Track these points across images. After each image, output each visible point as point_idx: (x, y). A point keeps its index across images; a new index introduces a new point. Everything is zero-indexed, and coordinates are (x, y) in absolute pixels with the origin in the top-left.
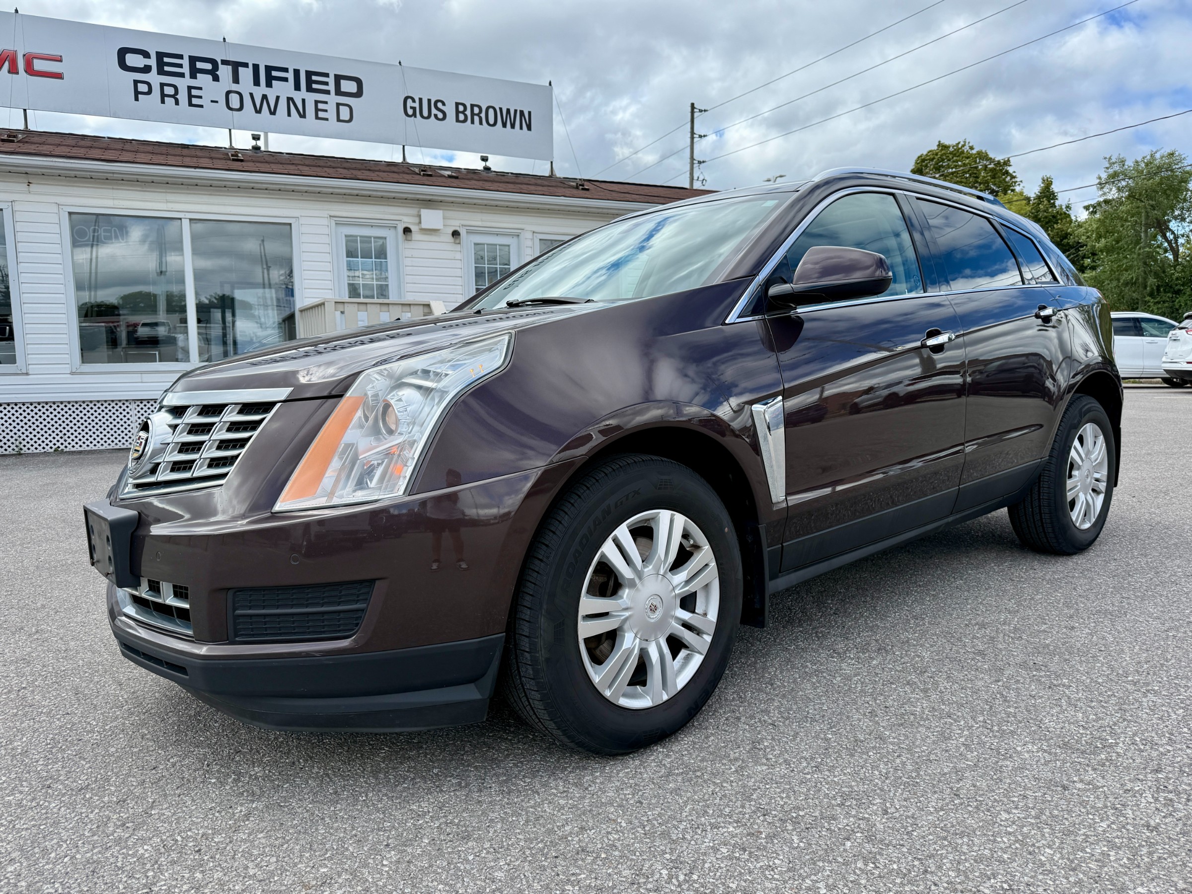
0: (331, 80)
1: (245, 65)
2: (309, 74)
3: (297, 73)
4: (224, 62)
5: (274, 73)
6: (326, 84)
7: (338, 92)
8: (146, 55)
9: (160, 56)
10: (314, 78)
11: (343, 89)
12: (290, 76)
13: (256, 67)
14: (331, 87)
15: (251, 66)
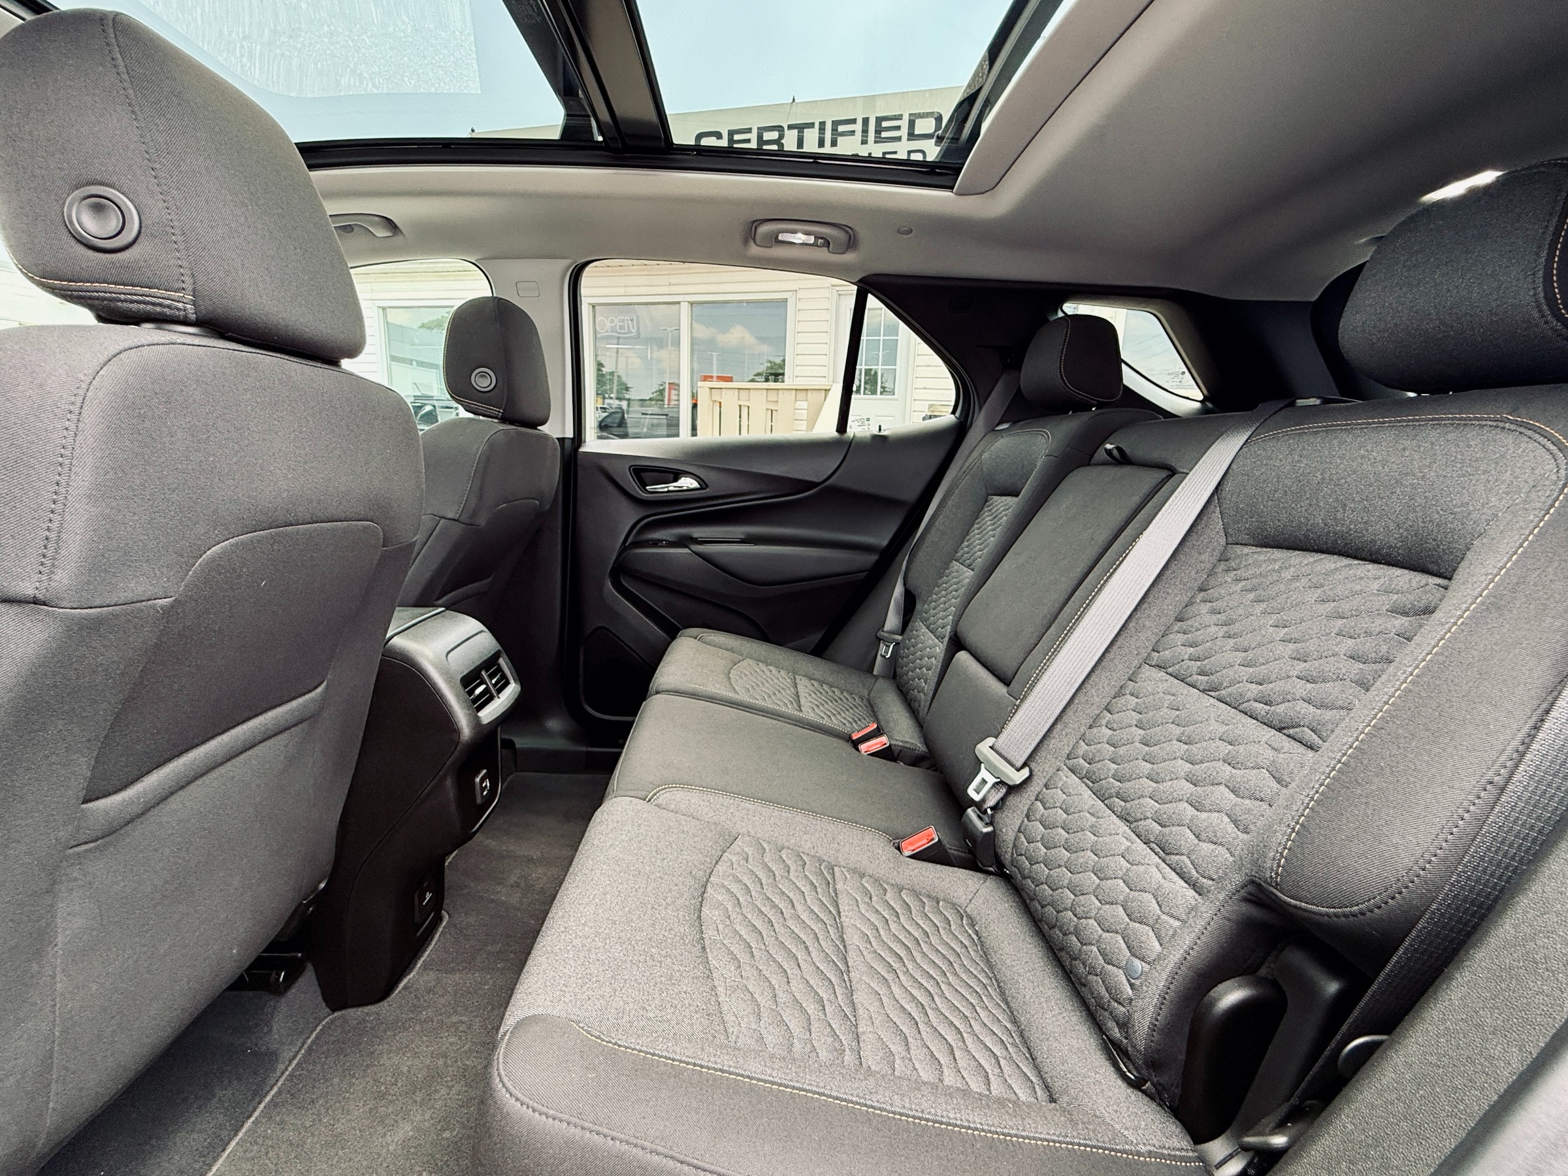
0: (904, 124)
1: (811, 125)
2: (879, 120)
3: (866, 121)
4: (790, 127)
5: (841, 128)
6: (898, 128)
7: (912, 136)
8: (719, 135)
9: (731, 133)
10: (885, 124)
11: (916, 132)
12: (858, 127)
13: (822, 125)
14: (904, 132)
15: (817, 126)
